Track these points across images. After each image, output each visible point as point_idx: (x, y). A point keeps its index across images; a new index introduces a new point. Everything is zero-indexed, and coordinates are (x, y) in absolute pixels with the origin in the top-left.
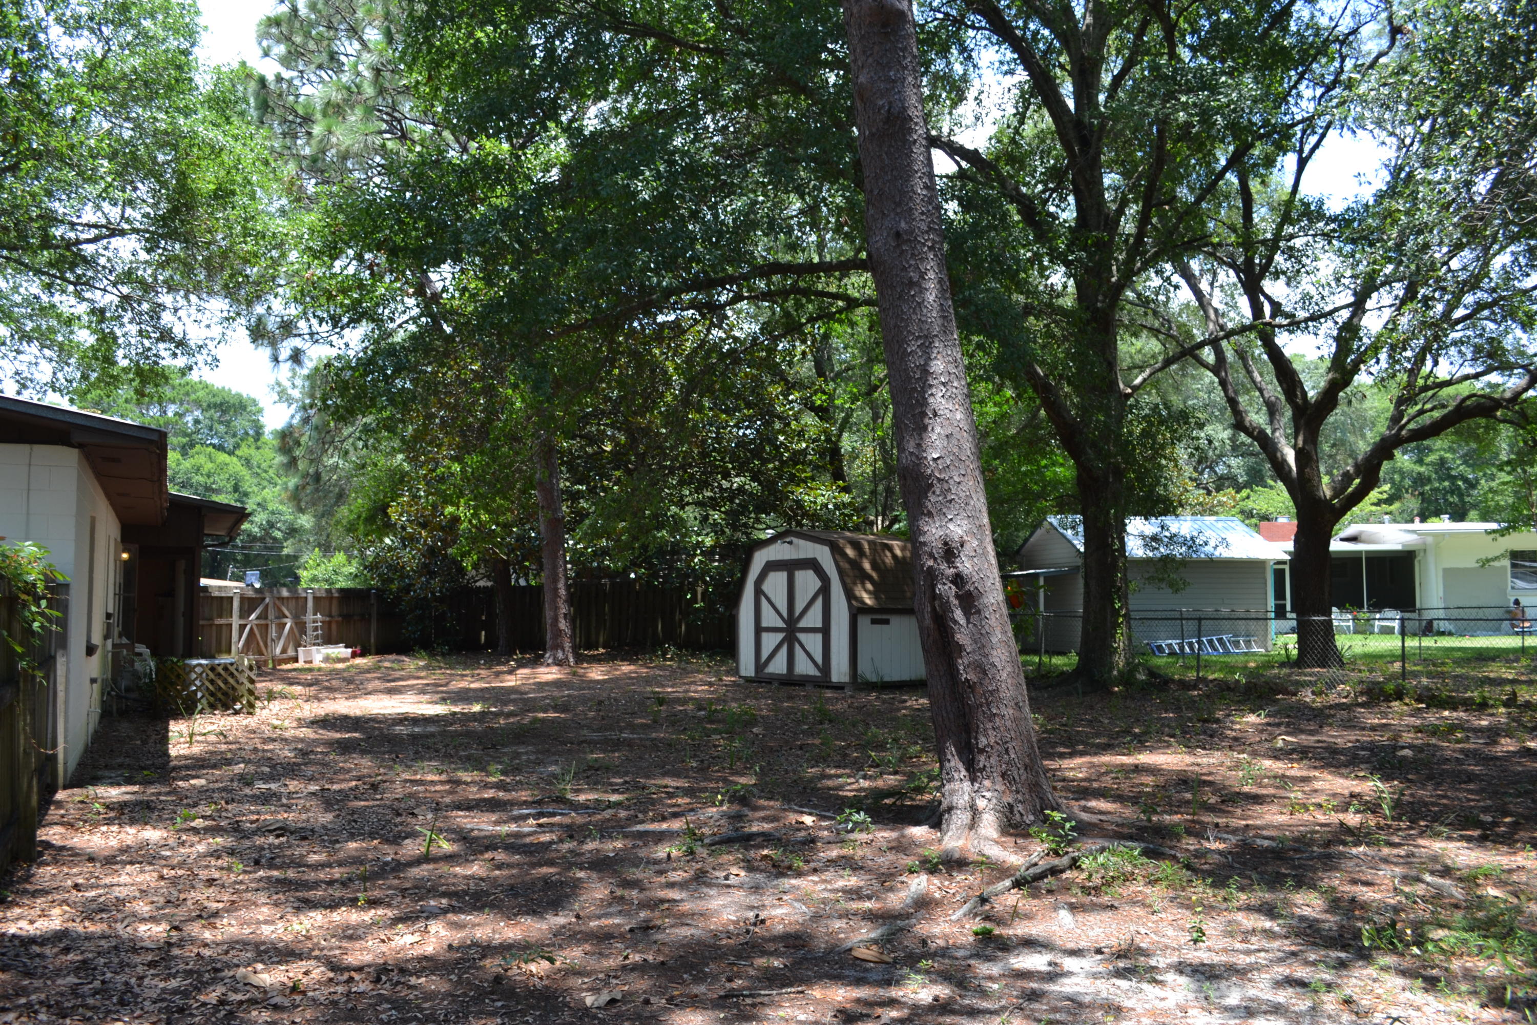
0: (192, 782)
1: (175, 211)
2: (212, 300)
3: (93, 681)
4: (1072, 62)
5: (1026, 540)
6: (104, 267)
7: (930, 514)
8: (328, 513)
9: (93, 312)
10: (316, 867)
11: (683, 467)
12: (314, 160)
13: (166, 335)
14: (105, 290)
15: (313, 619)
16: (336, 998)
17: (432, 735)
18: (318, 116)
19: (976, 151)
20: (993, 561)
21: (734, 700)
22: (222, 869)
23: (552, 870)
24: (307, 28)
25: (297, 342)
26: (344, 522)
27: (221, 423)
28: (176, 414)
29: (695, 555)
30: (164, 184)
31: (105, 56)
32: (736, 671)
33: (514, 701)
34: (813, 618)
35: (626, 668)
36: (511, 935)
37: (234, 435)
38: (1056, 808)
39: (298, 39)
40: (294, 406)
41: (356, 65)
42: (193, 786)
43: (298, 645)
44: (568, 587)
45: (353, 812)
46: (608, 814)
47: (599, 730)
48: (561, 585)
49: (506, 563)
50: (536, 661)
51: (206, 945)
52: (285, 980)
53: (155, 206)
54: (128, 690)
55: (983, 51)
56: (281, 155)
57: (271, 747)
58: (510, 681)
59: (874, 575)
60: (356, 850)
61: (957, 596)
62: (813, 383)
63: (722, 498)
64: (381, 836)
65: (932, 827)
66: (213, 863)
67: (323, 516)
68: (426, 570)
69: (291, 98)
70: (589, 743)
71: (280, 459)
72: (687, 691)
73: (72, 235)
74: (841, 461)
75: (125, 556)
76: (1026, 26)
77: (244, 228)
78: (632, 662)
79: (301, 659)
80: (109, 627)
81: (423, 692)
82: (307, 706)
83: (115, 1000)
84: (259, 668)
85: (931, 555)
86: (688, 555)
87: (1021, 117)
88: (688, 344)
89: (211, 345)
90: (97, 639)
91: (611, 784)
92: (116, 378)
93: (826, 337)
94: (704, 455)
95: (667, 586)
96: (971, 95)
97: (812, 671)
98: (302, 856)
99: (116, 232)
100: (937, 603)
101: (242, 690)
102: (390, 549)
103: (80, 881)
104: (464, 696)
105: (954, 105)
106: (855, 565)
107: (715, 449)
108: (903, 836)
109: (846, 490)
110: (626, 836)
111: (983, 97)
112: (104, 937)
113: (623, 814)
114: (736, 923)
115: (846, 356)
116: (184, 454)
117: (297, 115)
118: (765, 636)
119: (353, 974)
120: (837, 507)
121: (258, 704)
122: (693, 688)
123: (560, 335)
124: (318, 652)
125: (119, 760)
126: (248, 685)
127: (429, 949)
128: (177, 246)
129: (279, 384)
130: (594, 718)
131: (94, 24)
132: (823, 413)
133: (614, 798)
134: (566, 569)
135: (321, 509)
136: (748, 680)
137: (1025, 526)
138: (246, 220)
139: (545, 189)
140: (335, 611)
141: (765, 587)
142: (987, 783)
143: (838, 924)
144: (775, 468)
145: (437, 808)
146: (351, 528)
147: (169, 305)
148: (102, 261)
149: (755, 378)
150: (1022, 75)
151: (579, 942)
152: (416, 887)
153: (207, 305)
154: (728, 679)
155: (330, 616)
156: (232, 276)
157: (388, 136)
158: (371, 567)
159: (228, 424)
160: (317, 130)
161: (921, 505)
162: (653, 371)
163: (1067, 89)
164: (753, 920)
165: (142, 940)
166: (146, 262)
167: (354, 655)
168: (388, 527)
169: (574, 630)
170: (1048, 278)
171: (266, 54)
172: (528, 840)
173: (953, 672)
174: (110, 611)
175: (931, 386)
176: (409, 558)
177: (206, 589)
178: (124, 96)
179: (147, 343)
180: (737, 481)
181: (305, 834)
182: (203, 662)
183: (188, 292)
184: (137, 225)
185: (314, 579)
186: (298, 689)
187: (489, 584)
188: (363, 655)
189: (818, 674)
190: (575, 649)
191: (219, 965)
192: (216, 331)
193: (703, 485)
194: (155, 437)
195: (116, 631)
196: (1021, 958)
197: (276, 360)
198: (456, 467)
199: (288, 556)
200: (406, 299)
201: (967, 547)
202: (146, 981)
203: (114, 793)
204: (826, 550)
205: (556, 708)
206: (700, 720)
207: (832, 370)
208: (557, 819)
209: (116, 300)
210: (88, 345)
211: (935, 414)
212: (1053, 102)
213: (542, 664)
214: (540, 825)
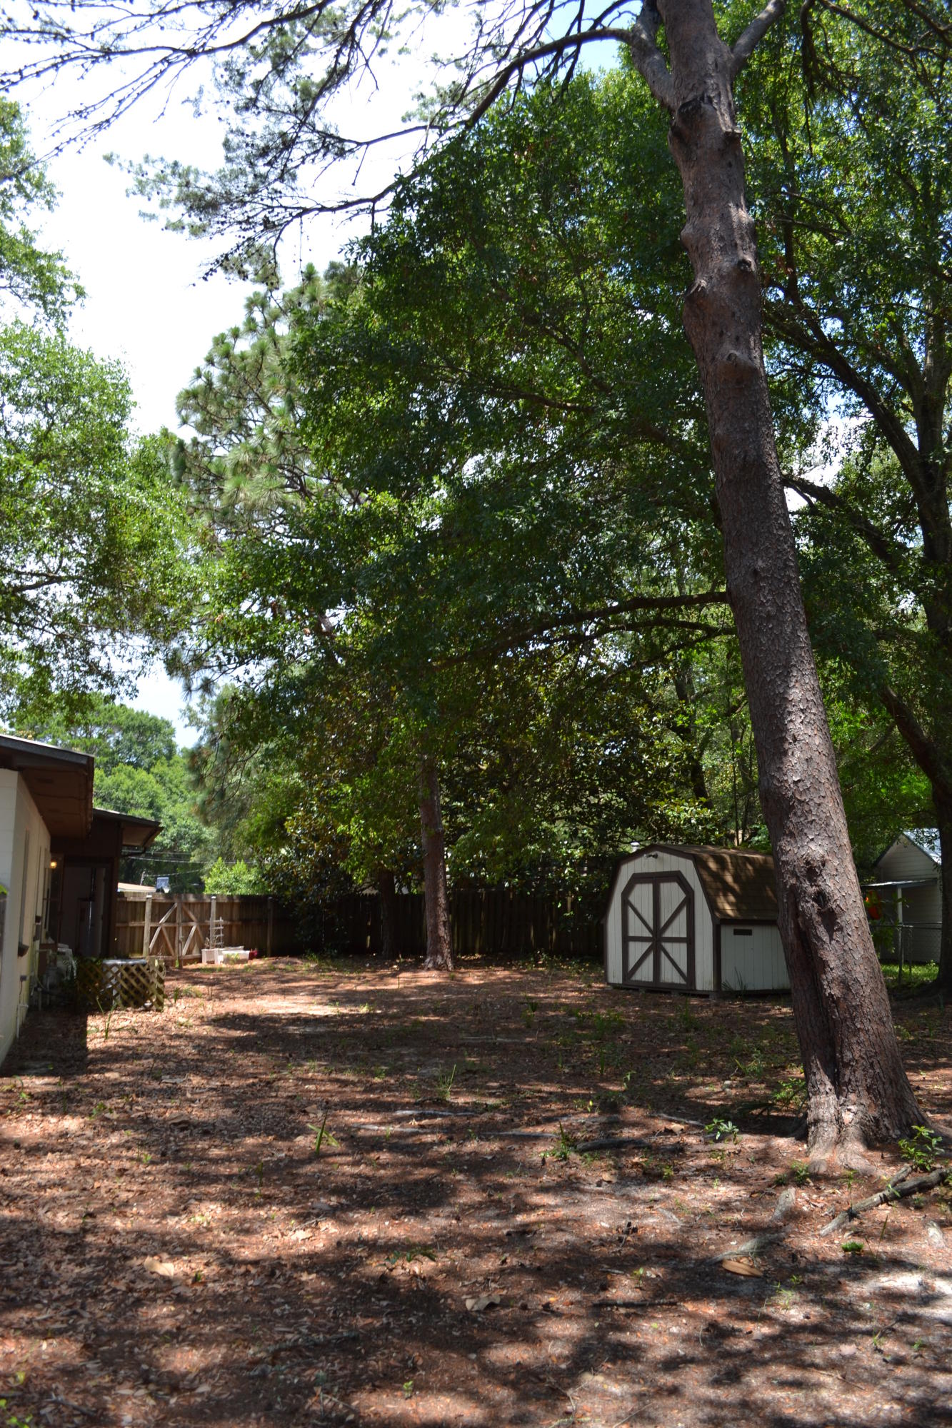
0: (107, 1075)
1: (105, 561)
2: (135, 638)
3: (23, 978)
4: (915, 404)
5: (883, 853)
6: (43, 610)
7: (792, 835)
8: (230, 826)
9: (32, 648)
10: (215, 1161)
11: (552, 784)
12: (225, 513)
13: (93, 669)
14: (43, 629)
15: (216, 923)
16: (234, 1290)
17: (321, 1035)
18: (229, 474)
19: (825, 488)
20: (854, 879)
21: (602, 1006)
22: (132, 1159)
23: (433, 1171)
24: (220, 398)
25: (207, 673)
26: (245, 834)
27: (139, 743)
28: (100, 735)
29: (565, 867)
30: (96, 538)
31: (49, 429)
32: (604, 978)
33: (397, 1004)
34: (678, 928)
35: (501, 973)
36: (395, 1234)
37: (150, 755)
38: (923, 1122)
39: (212, 408)
40: (203, 729)
41: (262, 429)
42: (108, 1079)
43: (202, 947)
44: (447, 897)
45: (251, 1108)
46: (485, 1117)
47: (477, 1034)
48: (441, 894)
49: (391, 874)
50: (417, 966)
51: (117, 1233)
52: (188, 1270)
53: (88, 557)
54: (52, 986)
55: (830, 397)
56: (196, 509)
57: (177, 1043)
58: (393, 985)
59: (736, 887)
60: (254, 1146)
61: (820, 913)
62: (675, 705)
63: (590, 813)
64: (276, 1133)
65: (798, 1139)
66: (124, 1153)
67: (226, 828)
68: (317, 879)
69: (206, 459)
70: (467, 1046)
71: (190, 777)
72: (558, 997)
73: (17, 582)
74: (702, 778)
75: (53, 864)
76: (869, 373)
77: (164, 574)
78: (507, 968)
79: (205, 959)
80: (38, 929)
81: (313, 993)
82: (209, 1005)
83: (35, 1282)
84: (168, 968)
85: (794, 874)
86: (559, 866)
87: (868, 456)
88: (558, 671)
89: (132, 677)
90: (27, 941)
91: (488, 1088)
92: (50, 706)
93: (687, 663)
94: (573, 773)
95: (539, 896)
96: (819, 437)
97: (678, 979)
98: (204, 1150)
99: (54, 579)
100: (800, 920)
101: (153, 989)
102: (286, 859)
103: (8, 1166)
104: (351, 998)
105: (805, 445)
106: (718, 877)
107: (583, 768)
108: (770, 1147)
109: (708, 805)
110: (502, 1138)
111: (831, 437)
112: (25, 1221)
113: (499, 1117)
114: (610, 1230)
115: (706, 679)
116: (108, 773)
117: (210, 474)
118: (632, 945)
119: (250, 1267)
120: (699, 822)
121: (166, 1002)
122: (563, 994)
123: (442, 666)
124: (220, 953)
125: (43, 1052)
126: (158, 985)
127: (320, 1245)
128: (106, 592)
129: (189, 709)
130: (471, 1022)
131: (40, 402)
132: (684, 732)
133: (491, 1101)
134: (445, 880)
135: (224, 822)
136: (615, 986)
137: (881, 840)
138: (166, 567)
139: (429, 537)
140: (235, 916)
141: (632, 898)
142: (852, 1097)
143: (709, 1235)
144: (640, 785)
145: (327, 1106)
146: (251, 840)
147: (97, 642)
148: (42, 604)
149: (619, 701)
150: (866, 416)
151: (459, 1246)
152: (307, 1184)
153: (130, 642)
154: (597, 986)
155: (231, 920)
156: (152, 617)
157: (289, 490)
158: (269, 875)
159: (143, 744)
160: (228, 487)
161: (783, 826)
162: (525, 697)
163: (911, 429)
164: (625, 1228)
165: (60, 1225)
166: (78, 605)
167: (252, 957)
168: (284, 839)
169: (452, 937)
170: (898, 604)
171: (185, 422)
172: (410, 1141)
173: (817, 987)
174: (39, 914)
175: (790, 713)
176: (302, 868)
177: (122, 894)
178: (64, 464)
179: (77, 675)
180: (604, 797)
181: (207, 1130)
182: (119, 962)
183: (113, 631)
184: (73, 573)
185: (217, 886)
186: (201, 988)
187: (375, 892)
188: (259, 956)
189: (683, 982)
190: (453, 955)
191: (128, 1254)
192: (138, 664)
193: (573, 799)
194: (84, 762)
195: (44, 932)
196: (891, 1277)
197: (188, 689)
198: (347, 789)
199: (194, 864)
200: (305, 638)
201: (829, 866)
202: (63, 1266)
203: (38, 1083)
204: (690, 863)
205: (435, 1012)
206: (572, 1026)
207: (693, 693)
208: (438, 1120)
209: (52, 639)
210: (27, 677)
211: (795, 740)
212: (898, 440)
213: (422, 968)
214: (422, 1127)
